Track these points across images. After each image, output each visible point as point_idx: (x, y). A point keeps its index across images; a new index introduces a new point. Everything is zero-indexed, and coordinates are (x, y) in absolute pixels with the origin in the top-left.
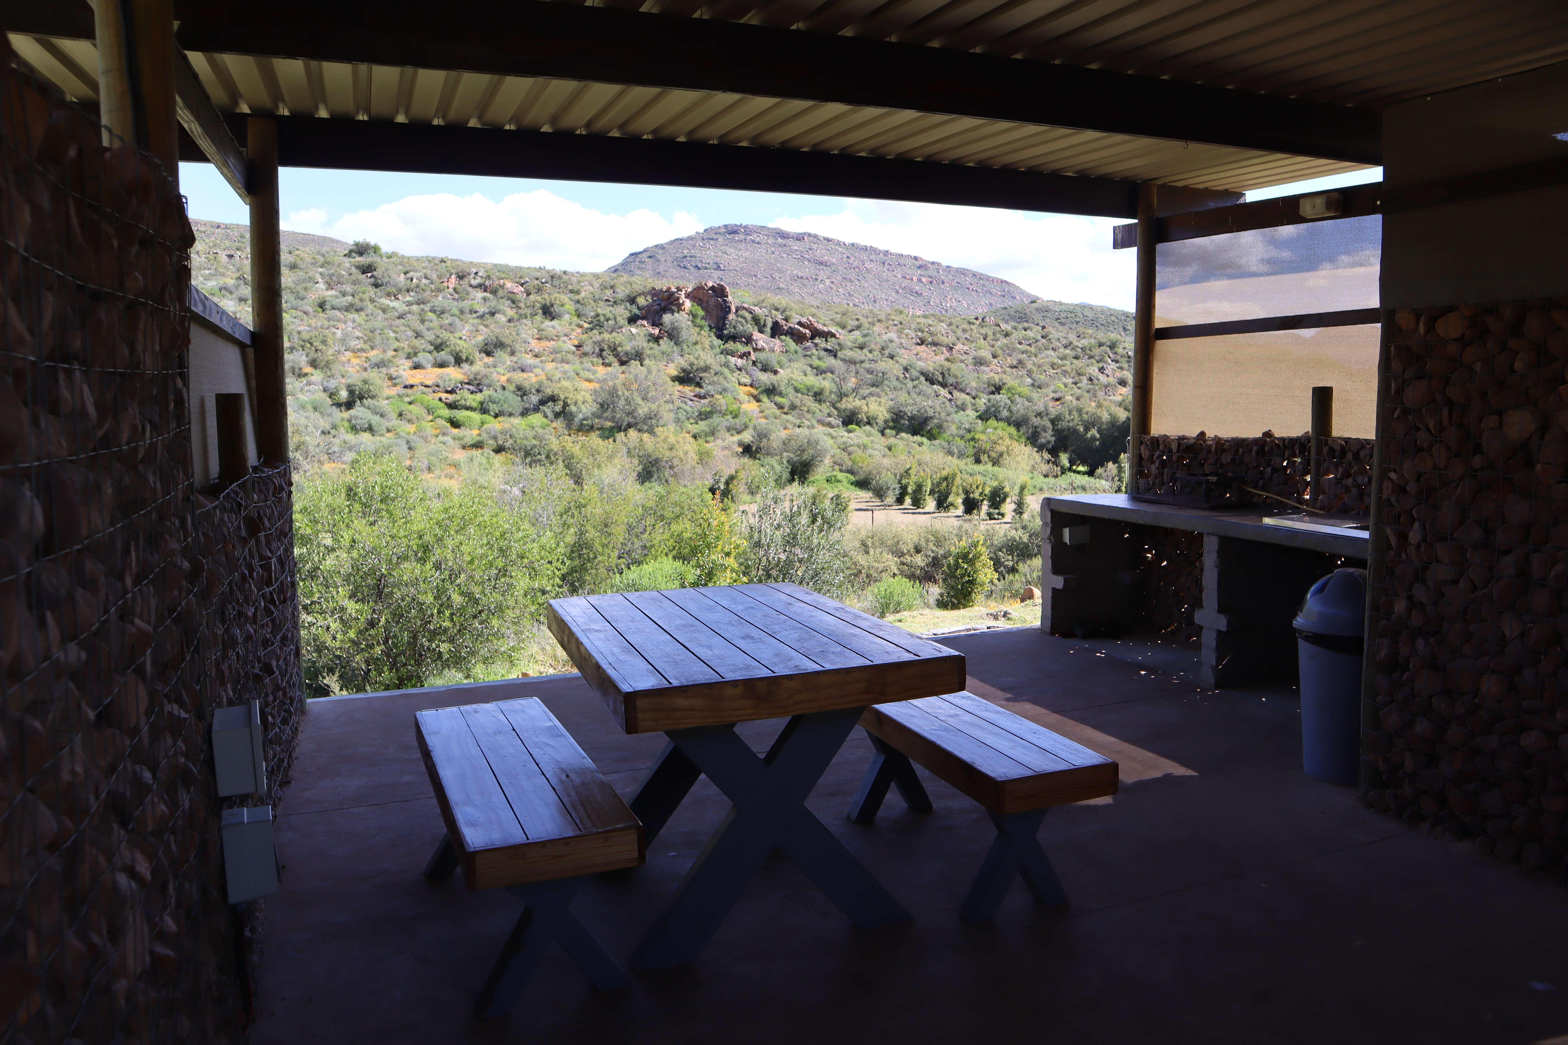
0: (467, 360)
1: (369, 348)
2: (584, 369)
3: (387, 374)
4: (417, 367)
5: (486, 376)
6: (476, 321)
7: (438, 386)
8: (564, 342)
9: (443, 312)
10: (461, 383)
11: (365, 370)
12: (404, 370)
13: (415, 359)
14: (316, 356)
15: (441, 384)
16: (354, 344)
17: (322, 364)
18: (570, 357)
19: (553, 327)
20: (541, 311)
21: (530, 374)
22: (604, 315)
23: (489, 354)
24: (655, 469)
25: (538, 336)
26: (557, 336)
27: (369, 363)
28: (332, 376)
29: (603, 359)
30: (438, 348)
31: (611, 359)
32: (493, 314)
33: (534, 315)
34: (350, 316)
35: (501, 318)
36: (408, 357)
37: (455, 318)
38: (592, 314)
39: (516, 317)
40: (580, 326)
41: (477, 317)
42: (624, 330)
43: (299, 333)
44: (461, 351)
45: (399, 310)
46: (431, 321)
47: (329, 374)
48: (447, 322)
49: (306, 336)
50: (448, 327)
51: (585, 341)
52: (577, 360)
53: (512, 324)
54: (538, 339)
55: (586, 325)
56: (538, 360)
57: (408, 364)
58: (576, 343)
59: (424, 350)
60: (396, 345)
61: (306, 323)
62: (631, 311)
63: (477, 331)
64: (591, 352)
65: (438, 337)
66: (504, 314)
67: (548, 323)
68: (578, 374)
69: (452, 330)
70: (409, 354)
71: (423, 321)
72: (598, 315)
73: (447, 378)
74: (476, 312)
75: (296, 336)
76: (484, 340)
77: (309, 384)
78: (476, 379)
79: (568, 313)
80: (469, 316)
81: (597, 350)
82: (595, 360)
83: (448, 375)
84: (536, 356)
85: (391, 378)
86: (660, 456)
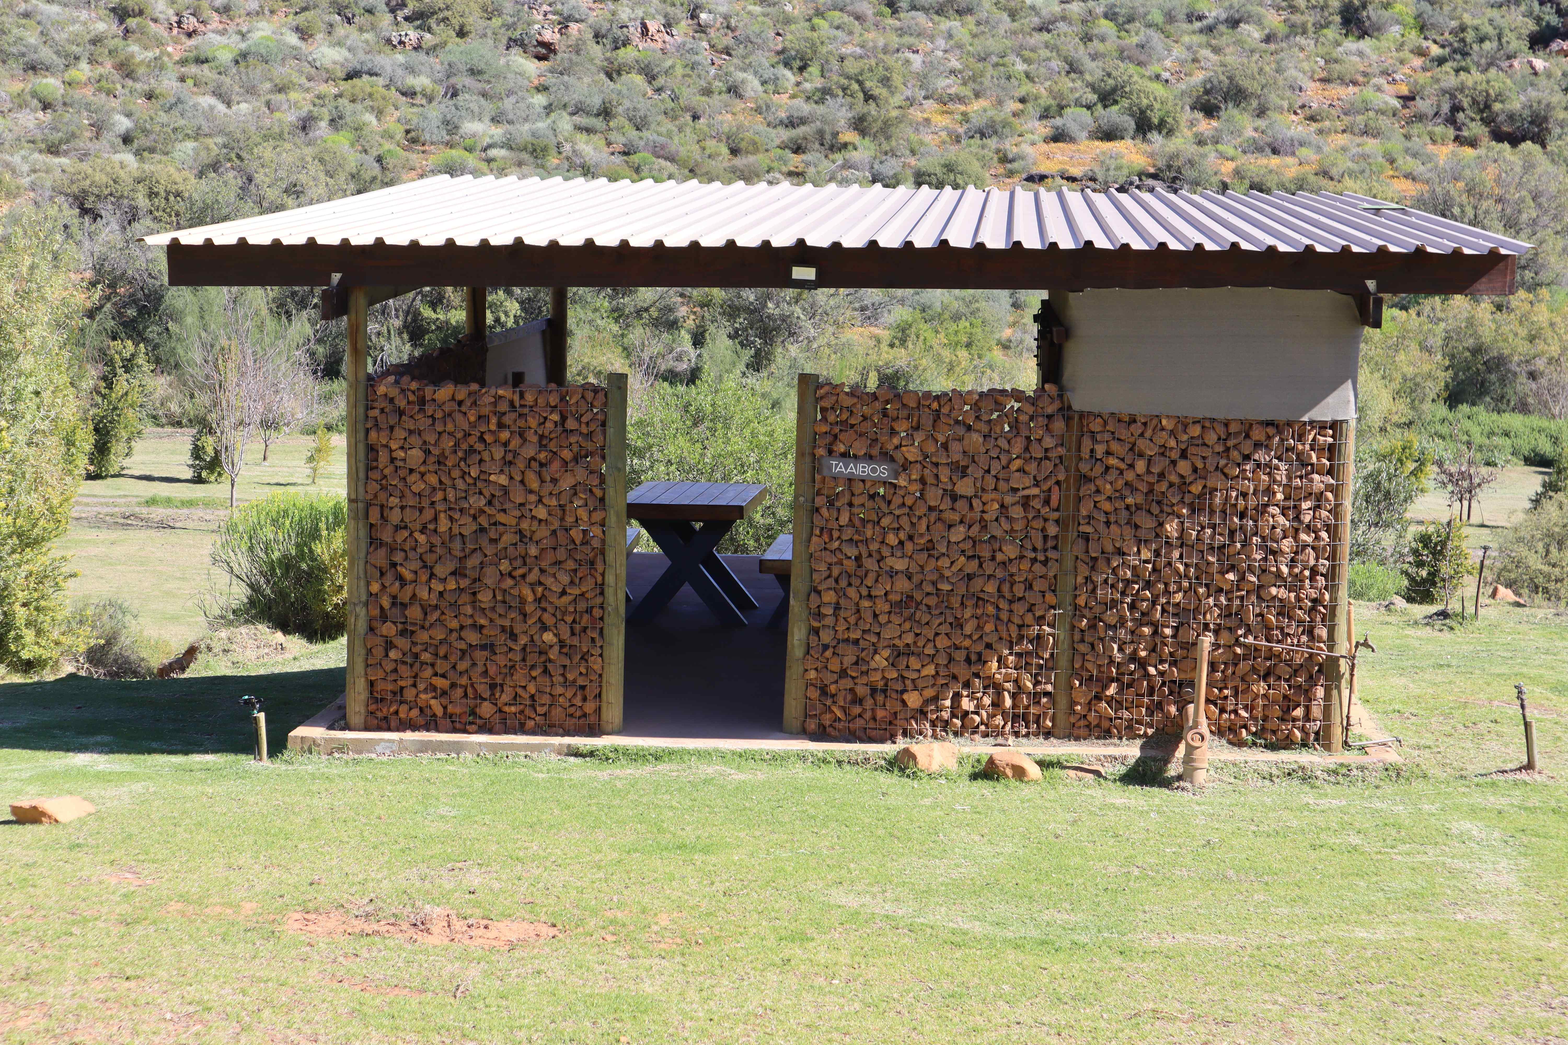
0: (1162, 123)
1: (970, 94)
2: (1407, 150)
3: (998, 151)
4: (1059, 137)
5: (1191, 163)
6: (1197, 39)
7: (1093, 179)
8: (1379, 89)
9: (1130, 20)
10: (1140, 175)
11: (958, 139)
12: (1033, 144)
13: (1058, 121)
14: (865, 110)
15: (1100, 177)
16: (945, 84)
17: (875, 128)
18: (1384, 122)
19: (1360, 54)
20: (1338, 19)
21: (1290, 160)
22: (1476, 29)
23: (1210, 111)
24: (1493, 377)
25: (1324, 75)
26: (1365, 74)
27: (966, 126)
28: (893, 153)
29: (1459, 129)
30: (1107, 98)
31: (1477, 129)
32: (1234, 23)
33: (1320, 27)
34: (945, 24)
35: (1251, 32)
36: (1045, 115)
37: (1151, 32)
38: (1454, 24)
39: (1283, 29)
40: (1421, 53)
41: (1201, 31)
42: (1516, 63)
43: (842, 59)
44: (1150, 107)
45: (1044, 12)
46: (1103, 40)
47: (886, 147)
48: (1135, 40)
49: (852, 67)
50: (1136, 53)
51: (1423, 87)
52: (1396, 129)
53: (1272, 47)
54: (1322, 80)
55: (1435, 50)
56: (1315, 126)
57: (1043, 129)
58: (1404, 90)
59: (1078, 103)
60: (1026, 88)
61: (857, 39)
62: (1538, 20)
63: (1195, 60)
64: (1431, 113)
65: (1109, 75)
66: (1259, 23)
67: (1351, 44)
68: (1392, 161)
69: (1143, 58)
70: (1047, 109)
71: (1087, 38)
72: (1463, 29)
73: (1113, 164)
74: (1200, 18)
75: (835, 65)
76: (1205, 82)
77: (847, 165)
78: (1169, 167)
79: (1398, 22)
80: (1185, 26)
81: (1446, 108)
82: (1439, 130)
83: (1118, 156)
84: (1312, 118)
85: (1004, 159)
86: (1506, 352)
